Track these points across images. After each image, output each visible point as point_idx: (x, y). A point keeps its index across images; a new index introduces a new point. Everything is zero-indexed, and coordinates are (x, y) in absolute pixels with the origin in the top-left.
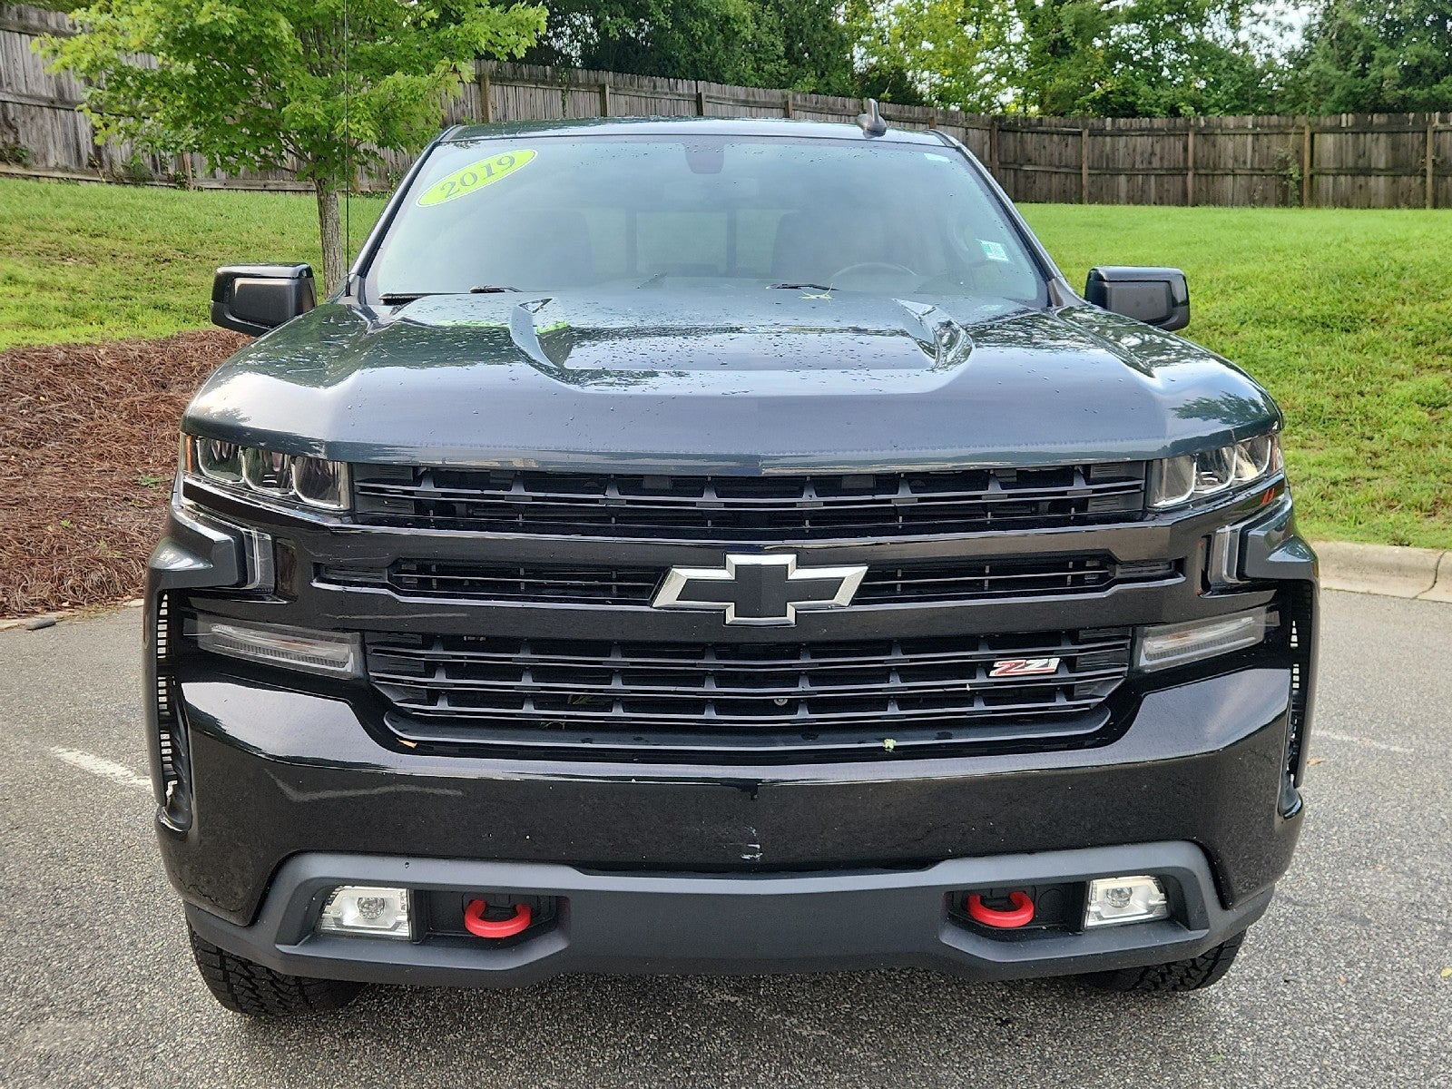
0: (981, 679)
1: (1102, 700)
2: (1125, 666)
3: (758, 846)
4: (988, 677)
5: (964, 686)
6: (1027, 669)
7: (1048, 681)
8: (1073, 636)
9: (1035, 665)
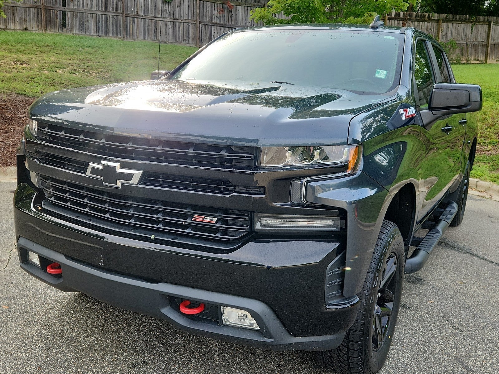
0: (188, 220)
1: (236, 238)
2: (247, 227)
3: (103, 261)
4: (191, 220)
5: (183, 222)
6: (205, 220)
7: (213, 226)
8: (226, 211)
9: (208, 219)
